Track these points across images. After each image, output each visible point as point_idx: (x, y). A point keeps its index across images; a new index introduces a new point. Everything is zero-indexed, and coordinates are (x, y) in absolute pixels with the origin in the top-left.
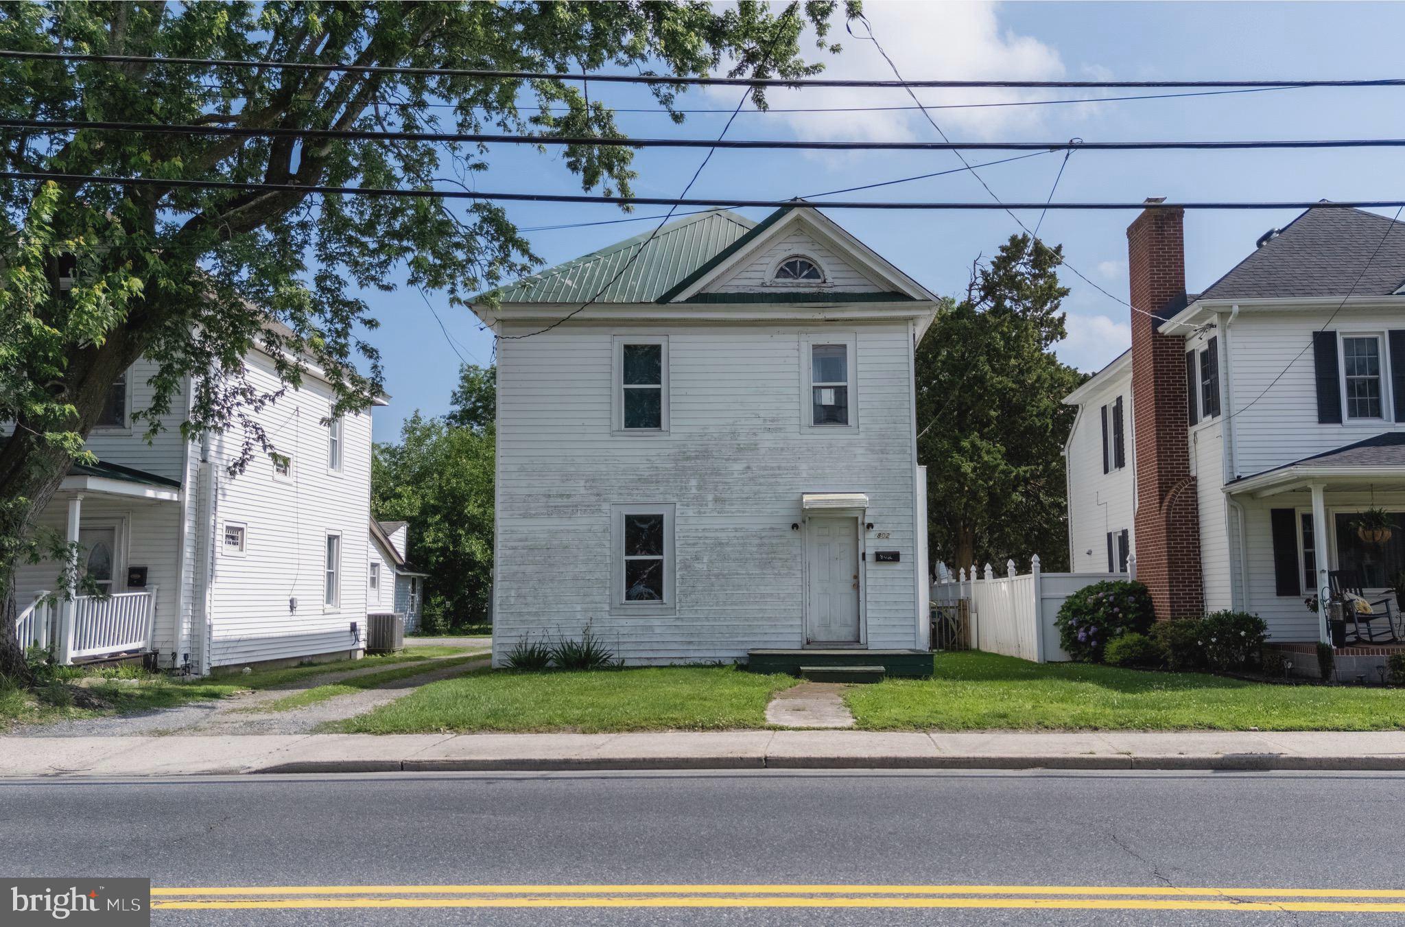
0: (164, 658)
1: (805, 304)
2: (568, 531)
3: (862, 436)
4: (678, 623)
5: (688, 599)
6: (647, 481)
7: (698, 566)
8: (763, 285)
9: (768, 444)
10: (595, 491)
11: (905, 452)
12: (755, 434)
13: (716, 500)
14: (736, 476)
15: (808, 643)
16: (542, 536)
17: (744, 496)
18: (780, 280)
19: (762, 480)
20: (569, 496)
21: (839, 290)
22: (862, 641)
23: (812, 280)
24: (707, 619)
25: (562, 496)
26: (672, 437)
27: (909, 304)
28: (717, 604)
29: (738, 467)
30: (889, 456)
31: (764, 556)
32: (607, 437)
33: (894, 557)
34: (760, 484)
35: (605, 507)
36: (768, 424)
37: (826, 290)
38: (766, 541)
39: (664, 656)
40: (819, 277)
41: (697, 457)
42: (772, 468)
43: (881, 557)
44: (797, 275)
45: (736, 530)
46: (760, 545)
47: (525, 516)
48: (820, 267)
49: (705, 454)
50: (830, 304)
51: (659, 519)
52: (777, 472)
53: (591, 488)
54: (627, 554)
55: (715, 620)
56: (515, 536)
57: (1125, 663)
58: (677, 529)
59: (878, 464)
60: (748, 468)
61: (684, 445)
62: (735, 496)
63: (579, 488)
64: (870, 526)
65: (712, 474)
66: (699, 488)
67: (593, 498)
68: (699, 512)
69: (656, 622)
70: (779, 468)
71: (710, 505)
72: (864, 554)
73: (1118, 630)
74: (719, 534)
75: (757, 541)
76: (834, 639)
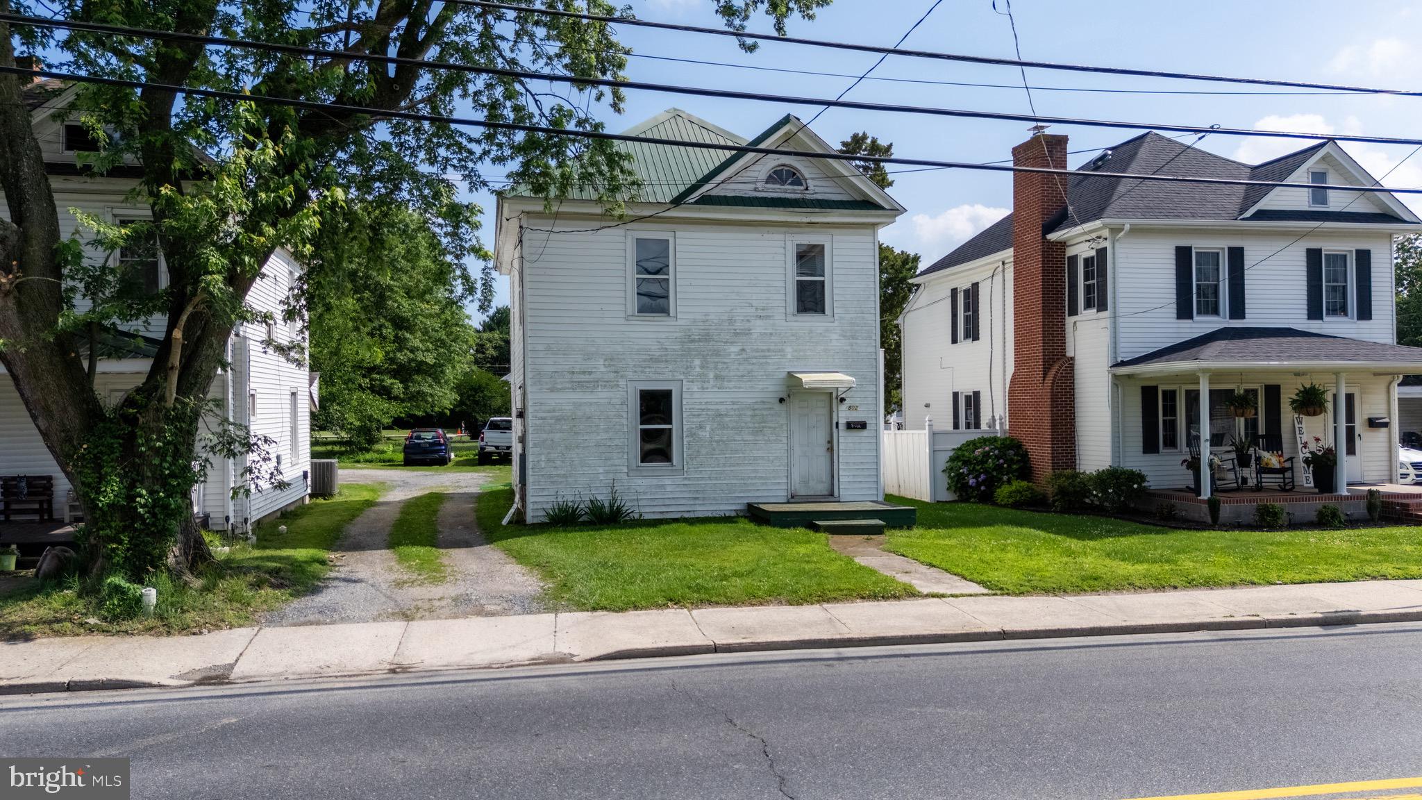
0: (215, 521)
1: (797, 209)
2: (591, 404)
3: (836, 324)
4: (686, 482)
5: (695, 462)
6: (658, 360)
7: (702, 434)
8: (756, 190)
9: (759, 330)
10: (613, 368)
11: (870, 338)
12: (748, 321)
13: (716, 377)
14: (733, 357)
15: (792, 497)
16: (567, 408)
17: (740, 374)
18: (769, 186)
19: (754, 361)
20: (590, 373)
21: (819, 197)
22: (836, 494)
23: (796, 187)
24: (710, 479)
25: (584, 373)
26: (680, 322)
27: (880, 212)
28: (718, 465)
29: (734, 349)
30: (858, 341)
31: (757, 425)
32: (623, 321)
33: (863, 426)
34: (753, 364)
35: (622, 382)
36: (760, 313)
37: (808, 197)
38: (757, 412)
39: (674, 511)
40: (801, 185)
41: (700, 341)
42: (763, 351)
43: (850, 426)
44: (783, 182)
45: (733, 403)
46: (753, 416)
47: (552, 390)
48: (802, 175)
49: (707, 338)
50: (817, 210)
51: (668, 394)
52: (767, 354)
53: (610, 366)
54: (642, 423)
55: (716, 479)
56: (543, 408)
57: (1017, 505)
58: (684, 403)
59: (849, 348)
60: (743, 350)
61: (690, 330)
62: (732, 374)
63: (600, 365)
64: (842, 400)
65: (712, 355)
66: (702, 367)
67: (612, 375)
68: (703, 388)
69: (667, 482)
70: (769, 350)
71: (712, 382)
72: (837, 423)
73: (1005, 478)
74: (717, 407)
75: (750, 413)
76: (812, 493)
